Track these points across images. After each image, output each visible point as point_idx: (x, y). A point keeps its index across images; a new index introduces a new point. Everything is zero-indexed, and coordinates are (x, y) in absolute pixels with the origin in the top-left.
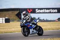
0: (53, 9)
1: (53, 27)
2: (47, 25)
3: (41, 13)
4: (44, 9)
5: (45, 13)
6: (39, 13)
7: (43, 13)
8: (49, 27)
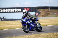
0: (17, 8)
1: (17, 25)
3: (5, 12)
4: (9, 8)
5: (9, 12)
6: (4, 12)
7: (8, 12)
8: (14, 25)
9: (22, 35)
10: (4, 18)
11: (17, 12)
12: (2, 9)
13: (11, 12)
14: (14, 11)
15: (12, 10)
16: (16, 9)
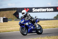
2: (44, 24)
3: (38, 12)
4: (41, 8)
6: (36, 12)
7: (40, 12)
8: (46, 25)
9: (54, 35)
10: (37, 18)
11: (49, 12)
12: (34, 9)
13: (43, 12)
14: (46, 11)
15: (44, 10)
16: (48, 8)
